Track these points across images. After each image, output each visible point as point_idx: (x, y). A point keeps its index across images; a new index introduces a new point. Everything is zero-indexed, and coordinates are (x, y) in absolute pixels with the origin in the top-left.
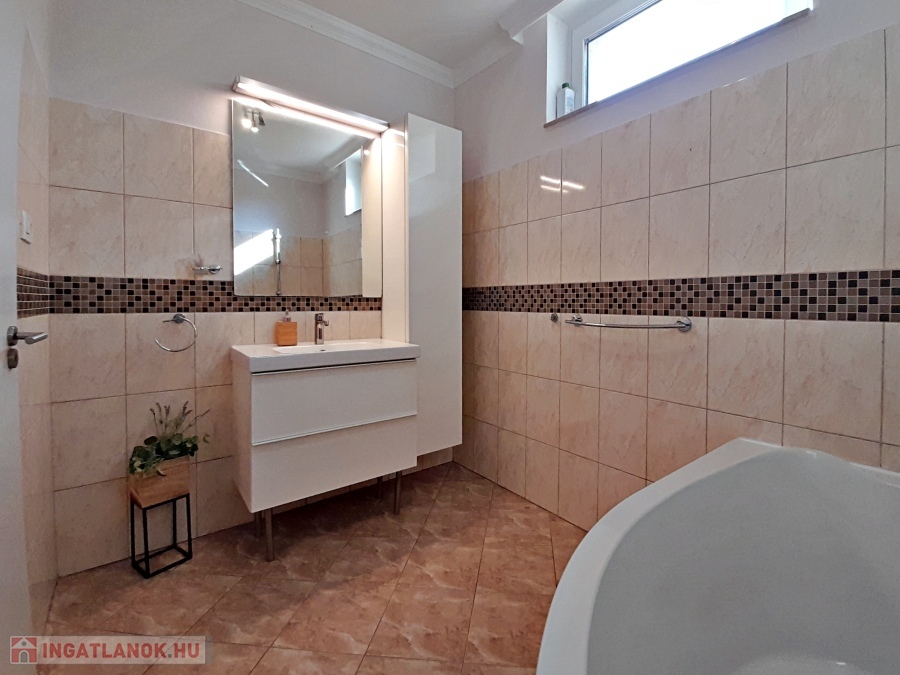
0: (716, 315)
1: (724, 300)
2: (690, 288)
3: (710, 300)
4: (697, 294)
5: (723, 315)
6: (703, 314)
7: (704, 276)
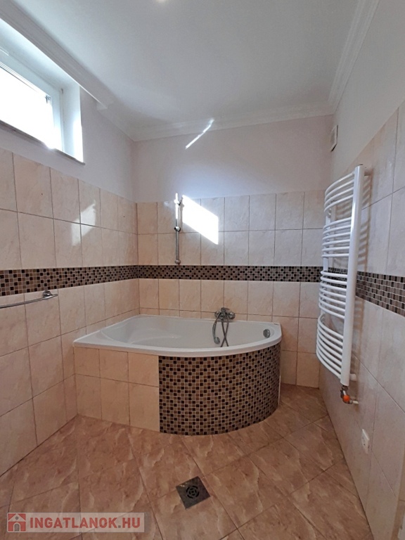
0: (61, 287)
1: (64, 279)
2: (48, 274)
3: (58, 280)
4: (52, 277)
5: (64, 287)
6: (55, 288)
7: (54, 267)
